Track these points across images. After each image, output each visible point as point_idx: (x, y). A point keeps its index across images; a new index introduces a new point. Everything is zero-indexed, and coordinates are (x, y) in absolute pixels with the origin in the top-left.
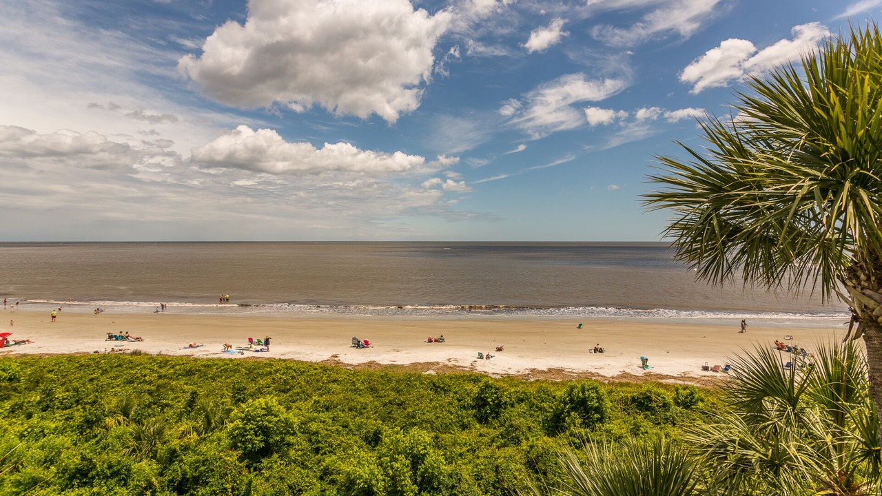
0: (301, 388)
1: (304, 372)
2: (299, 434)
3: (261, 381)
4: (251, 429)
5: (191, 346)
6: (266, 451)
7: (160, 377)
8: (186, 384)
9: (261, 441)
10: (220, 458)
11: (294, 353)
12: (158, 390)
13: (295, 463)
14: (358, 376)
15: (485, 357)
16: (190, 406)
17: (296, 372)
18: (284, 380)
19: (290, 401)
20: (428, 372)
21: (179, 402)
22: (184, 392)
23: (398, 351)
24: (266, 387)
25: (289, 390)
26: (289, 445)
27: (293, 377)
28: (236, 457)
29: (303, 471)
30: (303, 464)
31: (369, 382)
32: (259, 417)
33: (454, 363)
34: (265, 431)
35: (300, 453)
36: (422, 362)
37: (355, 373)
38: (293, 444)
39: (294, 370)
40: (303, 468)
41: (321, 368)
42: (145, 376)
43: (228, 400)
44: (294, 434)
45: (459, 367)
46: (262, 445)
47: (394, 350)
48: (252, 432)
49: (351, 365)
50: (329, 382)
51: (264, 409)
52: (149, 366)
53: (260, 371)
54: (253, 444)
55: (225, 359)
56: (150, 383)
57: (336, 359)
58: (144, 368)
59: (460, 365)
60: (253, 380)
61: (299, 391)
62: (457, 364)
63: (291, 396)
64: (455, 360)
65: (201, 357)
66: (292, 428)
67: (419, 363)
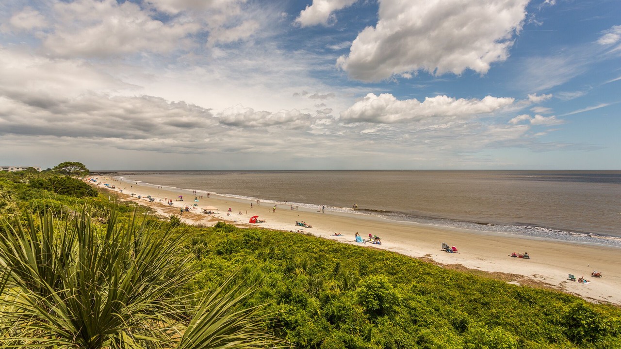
0: (403, 274)
1: (406, 263)
2: (402, 307)
3: (377, 264)
4: (372, 295)
5: (336, 235)
6: (380, 312)
7: (321, 251)
8: (334, 257)
9: (377, 305)
10: (353, 309)
11: (399, 248)
12: (319, 258)
13: (399, 326)
14: (447, 273)
15: (577, 280)
16: (336, 271)
17: (400, 262)
18: (392, 266)
19: (396, 282)
20: (512, 283)
21: (330, 267)
22: (333, 262)
23: (482, 260)
24: (380, 269)
25: (395, 274)
26: (395, 312)
27: (398, 266)
28: (362, 311)
29: (405, 334)
30: (405, 328)
31: (457, 281)
32: (376, 288)
33: (540, 279)
34: (380, 298)
35: (403, 320)
36: (506, 272)
37: (445, 271)
38: (398, 313)
39: (399, 260)
40: (405, 331)
41: (418, 262)
42: (313, 248)
43: (357, 272)
44: (398, 305)
45: (546, 284)
46: (378, 307)
47: (479, 258)
48: (372, 297)
49: (441, 264)
50: (424, 274)
51: (379, 283)
52: (315, 243)
53: (377, 257)
54: (373, 305)
55: (355, 246)
56: (316, 253)
57: (429, 257)
58: (313, 244)
59: (547, 282)
60: (371, 262)
61: (402, 276)
62: (544, 281)
63: (396, 278)
64: (541, 277)
65: (342, 242)
66: (398, 301)
67: (503, 273)
